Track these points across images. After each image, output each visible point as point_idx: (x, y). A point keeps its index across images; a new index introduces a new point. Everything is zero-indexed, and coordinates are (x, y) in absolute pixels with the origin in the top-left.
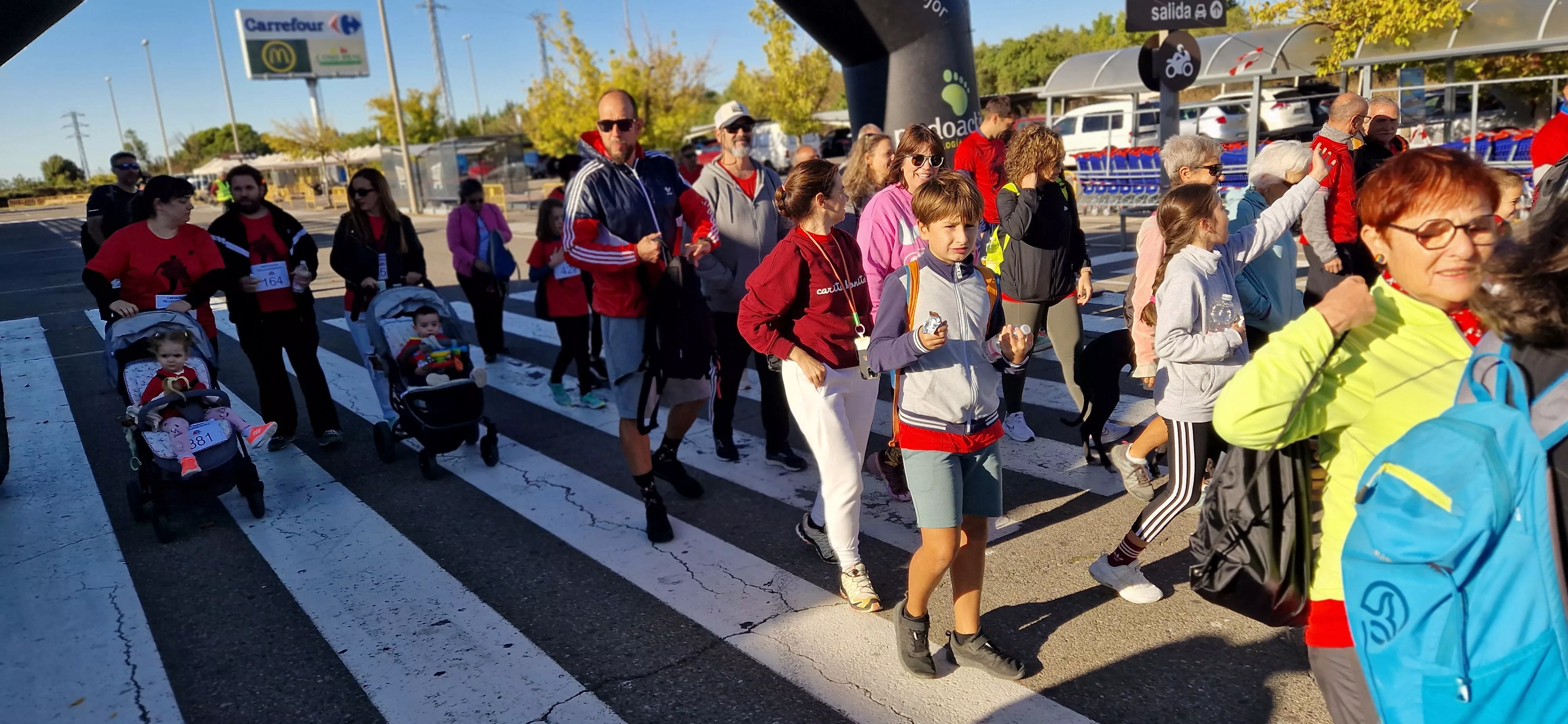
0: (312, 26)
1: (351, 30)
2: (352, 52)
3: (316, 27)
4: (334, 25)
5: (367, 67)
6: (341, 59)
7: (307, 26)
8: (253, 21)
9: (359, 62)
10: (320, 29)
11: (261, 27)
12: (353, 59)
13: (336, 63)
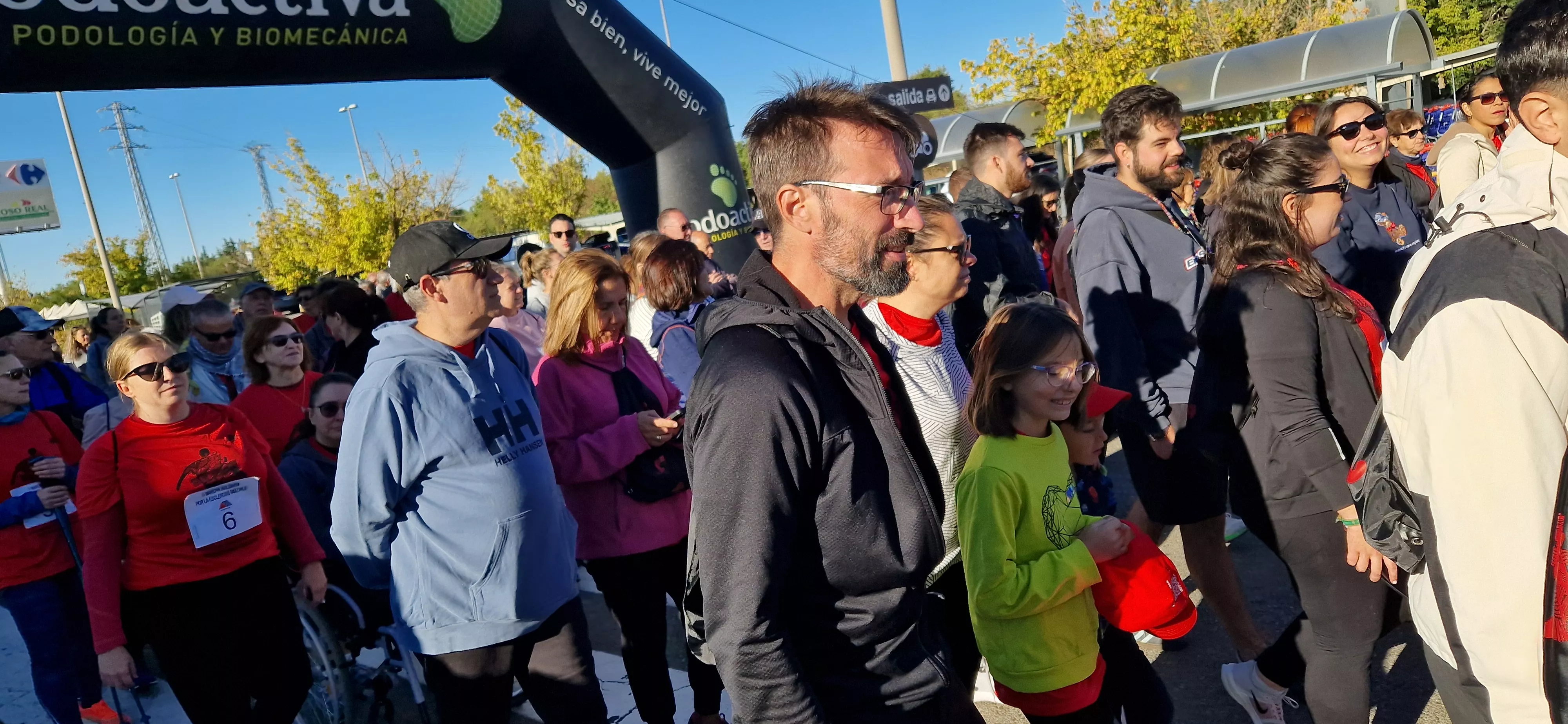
2: (37, 203)
4: (12, 176)
5: (56, 219)
6: (24, 212)
9: (47, 214)
12: (41, 211)
13: (20, 217)
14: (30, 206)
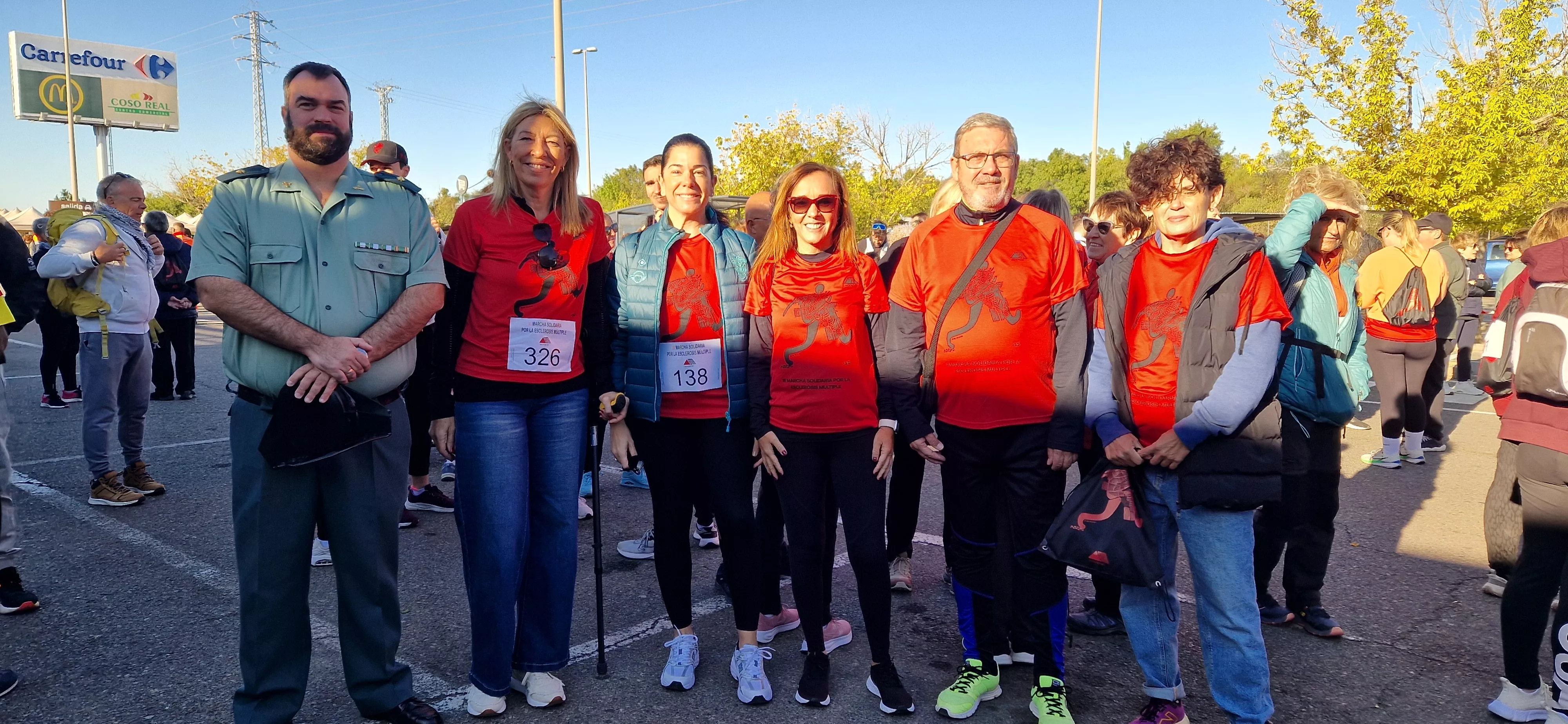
0: (110, 64)
1: (161, 73)
2: (160, 99)
3: (117, 65)
5: (176, 121)
6: (143, 107)
7: (103, 62)
8: (33, 48)
9: (168, 114)
10: (120, 68)
11: (43, 56)
12: (161, 109)
13: (137, 111)
14: (151, 102)
